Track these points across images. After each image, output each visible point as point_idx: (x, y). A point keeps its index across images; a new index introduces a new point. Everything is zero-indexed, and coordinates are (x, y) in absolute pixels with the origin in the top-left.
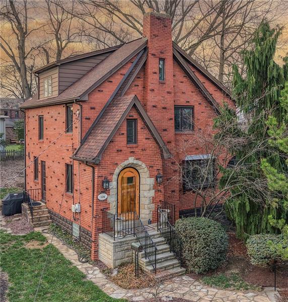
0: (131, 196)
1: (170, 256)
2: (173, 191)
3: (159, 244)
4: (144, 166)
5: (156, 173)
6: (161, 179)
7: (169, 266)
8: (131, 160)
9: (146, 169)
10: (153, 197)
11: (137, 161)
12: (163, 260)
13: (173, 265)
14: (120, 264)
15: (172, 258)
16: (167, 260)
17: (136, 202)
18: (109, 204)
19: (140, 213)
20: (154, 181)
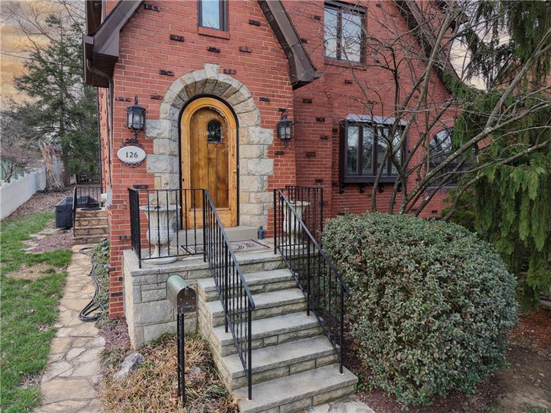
0: (217, 172)
1: (306, 327)
2: (319, 181)
3: (275, 286)
4: (245, 92)
5: (277, 118)
6: (288, 131)
7: (303, 360)
8: (211, 71)
9: (251, 102)
10: (270, 177)
11: (226, 76)
12: (282, 338)
13: (314, 358)
14: (157, 335)
15: (311, 332)
16: (296, 338)
17: (230, 186)
18: (152, 176)
19: (241, 212)
20: (272, 138)
